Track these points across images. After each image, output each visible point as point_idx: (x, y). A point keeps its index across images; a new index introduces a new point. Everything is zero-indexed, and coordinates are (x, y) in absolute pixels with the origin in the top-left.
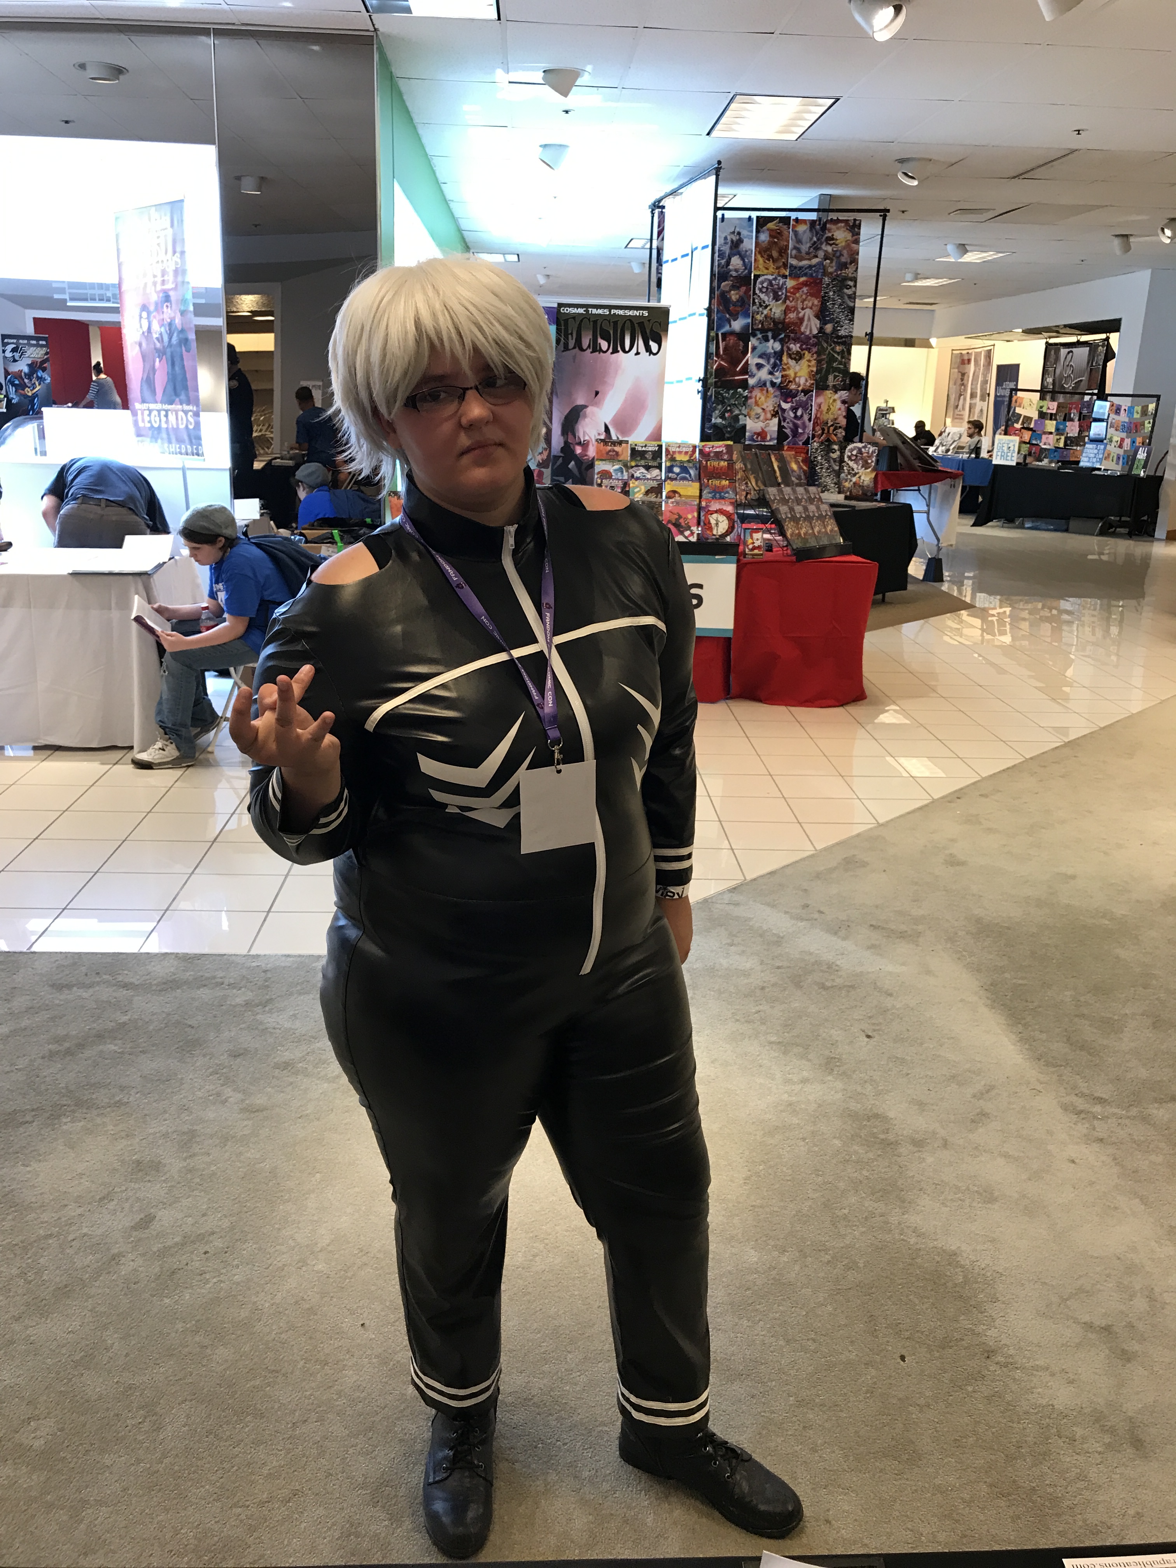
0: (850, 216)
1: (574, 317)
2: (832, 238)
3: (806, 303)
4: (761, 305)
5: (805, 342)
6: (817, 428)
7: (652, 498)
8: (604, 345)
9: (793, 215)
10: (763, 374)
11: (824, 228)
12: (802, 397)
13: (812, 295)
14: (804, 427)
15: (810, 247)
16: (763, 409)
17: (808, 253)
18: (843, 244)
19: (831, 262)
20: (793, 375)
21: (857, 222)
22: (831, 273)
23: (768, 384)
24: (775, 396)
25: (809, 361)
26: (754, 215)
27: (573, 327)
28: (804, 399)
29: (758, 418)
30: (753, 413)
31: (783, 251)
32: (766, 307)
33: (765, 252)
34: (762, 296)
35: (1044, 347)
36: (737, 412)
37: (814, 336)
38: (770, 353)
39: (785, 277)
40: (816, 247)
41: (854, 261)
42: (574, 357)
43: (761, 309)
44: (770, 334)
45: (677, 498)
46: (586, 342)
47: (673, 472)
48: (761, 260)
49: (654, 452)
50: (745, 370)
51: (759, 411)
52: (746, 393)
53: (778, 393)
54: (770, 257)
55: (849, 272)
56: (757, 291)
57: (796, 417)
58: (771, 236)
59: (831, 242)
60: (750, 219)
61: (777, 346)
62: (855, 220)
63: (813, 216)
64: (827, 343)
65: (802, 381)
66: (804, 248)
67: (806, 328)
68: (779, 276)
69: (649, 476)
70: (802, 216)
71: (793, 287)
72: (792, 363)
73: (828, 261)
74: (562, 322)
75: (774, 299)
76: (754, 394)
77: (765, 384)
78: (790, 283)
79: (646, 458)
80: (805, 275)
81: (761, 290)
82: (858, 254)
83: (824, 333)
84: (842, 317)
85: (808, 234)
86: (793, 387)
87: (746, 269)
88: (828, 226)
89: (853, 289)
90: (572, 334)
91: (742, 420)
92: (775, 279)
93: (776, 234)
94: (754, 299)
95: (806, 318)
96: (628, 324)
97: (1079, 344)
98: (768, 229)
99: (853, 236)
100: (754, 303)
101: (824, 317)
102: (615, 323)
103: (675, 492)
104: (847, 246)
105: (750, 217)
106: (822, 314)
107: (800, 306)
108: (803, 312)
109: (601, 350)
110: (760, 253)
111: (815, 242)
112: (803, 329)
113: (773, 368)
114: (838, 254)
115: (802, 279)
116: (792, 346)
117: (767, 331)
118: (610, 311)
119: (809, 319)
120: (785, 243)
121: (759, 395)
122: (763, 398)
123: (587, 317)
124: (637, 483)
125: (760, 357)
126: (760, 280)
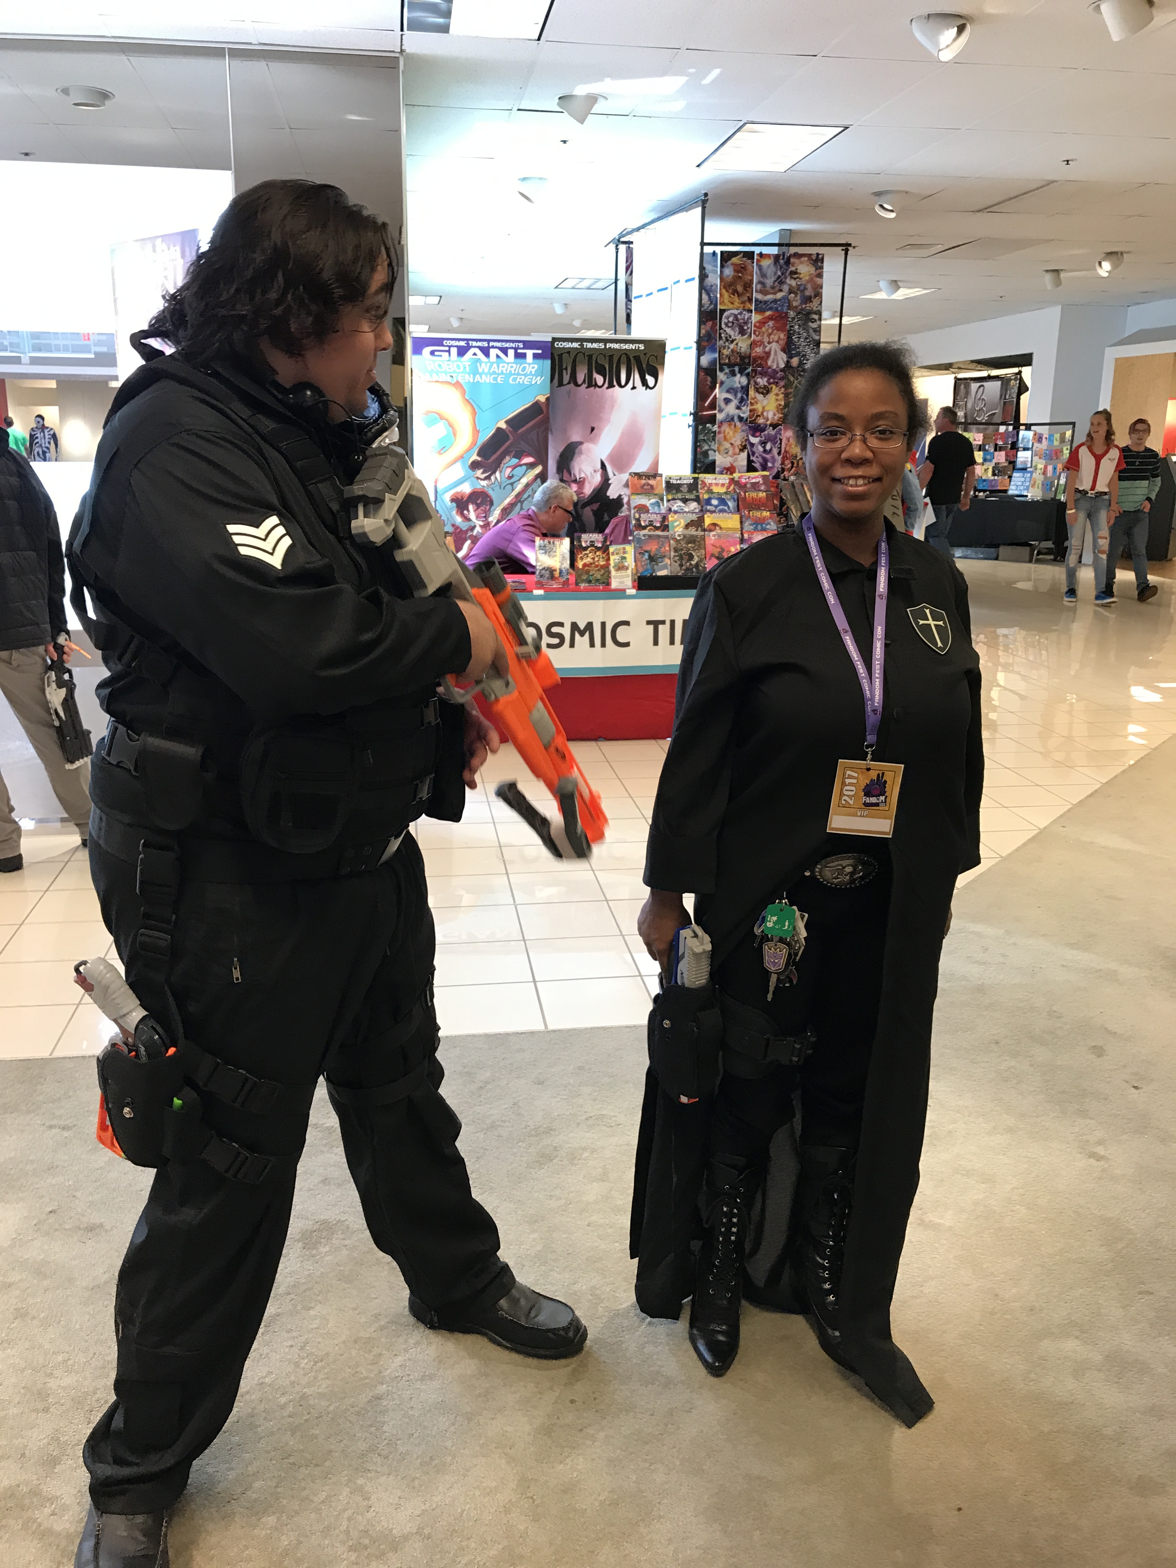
0: (813, 251)
1: (569, 351)
2: (795, 273)
3: (772, 336)
4: (727, 340)
5: (772, 375)
6: (787, 462)
7: (692, 531)
8: (599, 379)
9: (757, 250)
10: (731, 409)
11: (788, 262)
12: (771, 431)
13: (778, 329)
14: (774, 461)
15: (775, 281)
16: (732, 444)
17: (773, 288)
18: (807, 278)
19: (796, 296)
20: (760, 409)
21: (820, 256)
22: (796, 307)
23: (736, 419)
24: (743, 431)
25: (777, 395)
26: (718, 249)
27: (567, 362)
28: (773, 433)
29: (727, 453)
30: (722, 448)
31: (748, 286)
32: (732, 341)
33: (730, 286)
34: (728, 330)
35: (953, 382)
36: (706, 447)
37: (781, 371)
38: (737, 388)
39: (750, 311)
40: (780, 281)
41: (818, 295)
42: (569, 393)
43: (727, 344)
44: (737, 369)
45: (718, 531)
46: (580, 377)
47: (711, 505)
48: (726, 294)
49: (689, 485)
50: (713, 406)
51: (728, 445)
52: (715, 428)
53: (745, 427)
54: (735, 292)
55: (814, 305)
56: (723, 326)
57: (765, 451)
58: (735, 271)
59: (795, 276)
60: (714, 254)
61: (744, 381)
62: (818, 254)
63: (774, 251)
64: (793, 376)
65: (770, 415)
66: (769, 282)
67: (773, 362)
68: (745, 310)
69: (687, 510)
70: (766, 250)
71: (759, 322)
72: (760, 397)
73: (792, 295)
74: (557, 358)
75: (740, 333)
76: (723, 428)
77: (732, 419)
78: (755, 318)
79: (681, 491)
80: (771, 309)
81: (726, 324)
82: (821, 287)
83: (791, 367)
84: (808, 350)
85: (773, 268)
86: (761, 421)
87: (711, 303)
88: (792, 260)
89: (818, 322)
90: (566, 369)
91: (712, 456)
92: (741, 313)
93: (741, 269)
94: (720, 334)
95: (772, 353)
96: (624, 358)
97: (989, 378)
98: (732, 264)
99: (816, 269)
100: (720, 338)
101: (790, 351)
102: (611, 357)
103: (715, 525)
104: (811, 280)
105: (714, 252)
106: (789, 348)
107: (766, 340)
108: (770, 346)
109: (596, 385)
110: (725, 287)
111: (779, 277)
112: (769, 363)
113: (741, 402)
114: (802, 288)
115: (768, 313)
116: (759, 380)
117: (734, 365)
118: (605, 345)
119: (776, 352)
120: (750, 278)
121: (727, 430)
122: (731, 433)
123: (581, 352)
124: (676, 516)
125: (728, 391)
126: (726, 314)
